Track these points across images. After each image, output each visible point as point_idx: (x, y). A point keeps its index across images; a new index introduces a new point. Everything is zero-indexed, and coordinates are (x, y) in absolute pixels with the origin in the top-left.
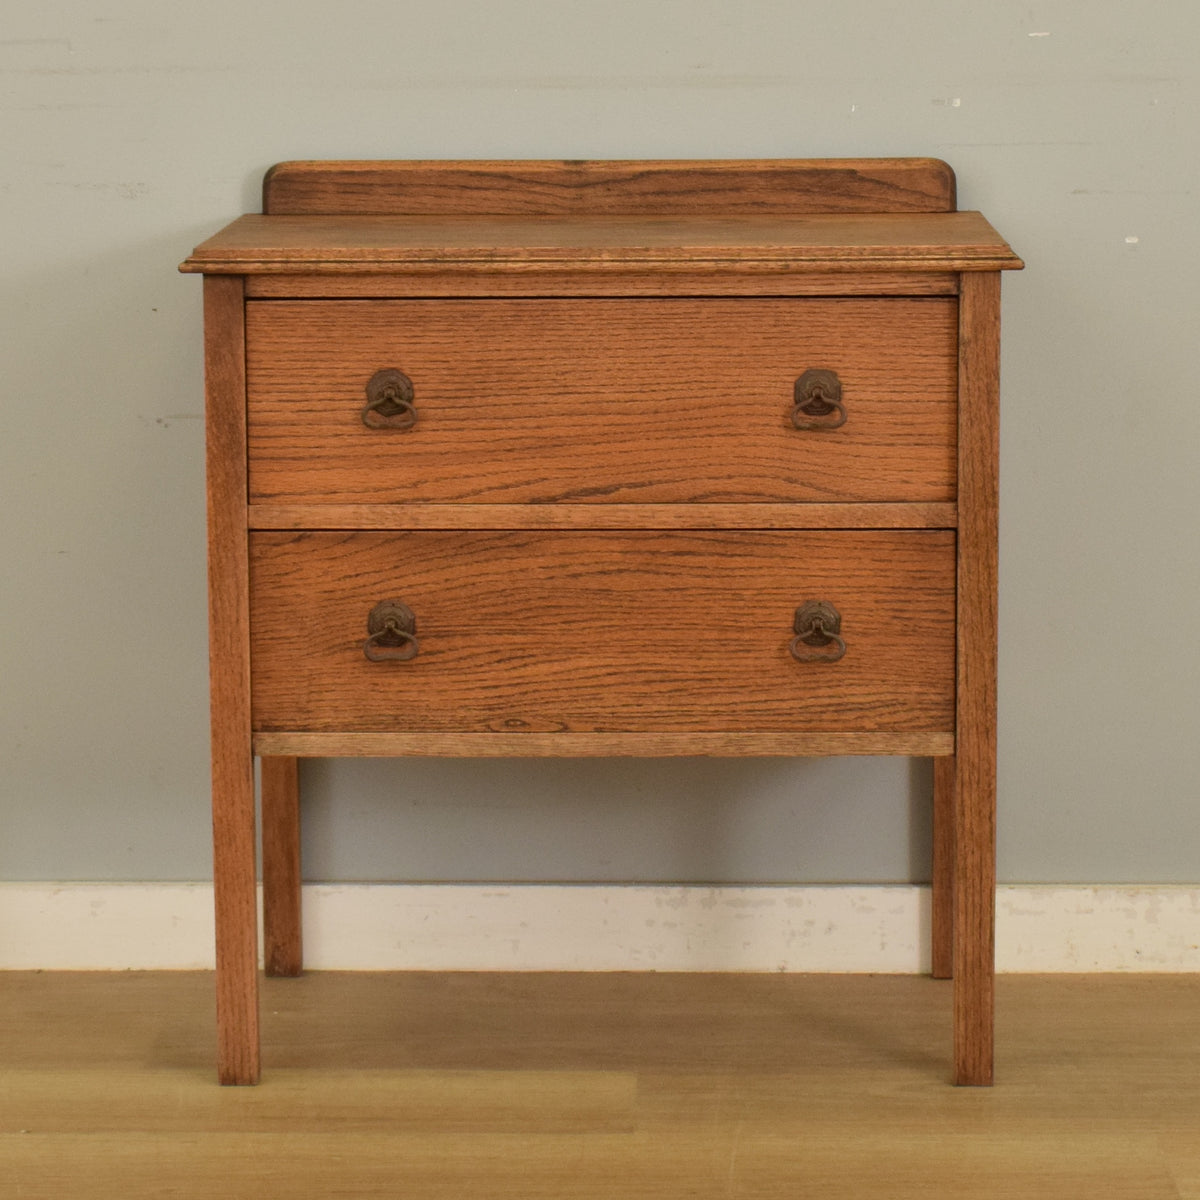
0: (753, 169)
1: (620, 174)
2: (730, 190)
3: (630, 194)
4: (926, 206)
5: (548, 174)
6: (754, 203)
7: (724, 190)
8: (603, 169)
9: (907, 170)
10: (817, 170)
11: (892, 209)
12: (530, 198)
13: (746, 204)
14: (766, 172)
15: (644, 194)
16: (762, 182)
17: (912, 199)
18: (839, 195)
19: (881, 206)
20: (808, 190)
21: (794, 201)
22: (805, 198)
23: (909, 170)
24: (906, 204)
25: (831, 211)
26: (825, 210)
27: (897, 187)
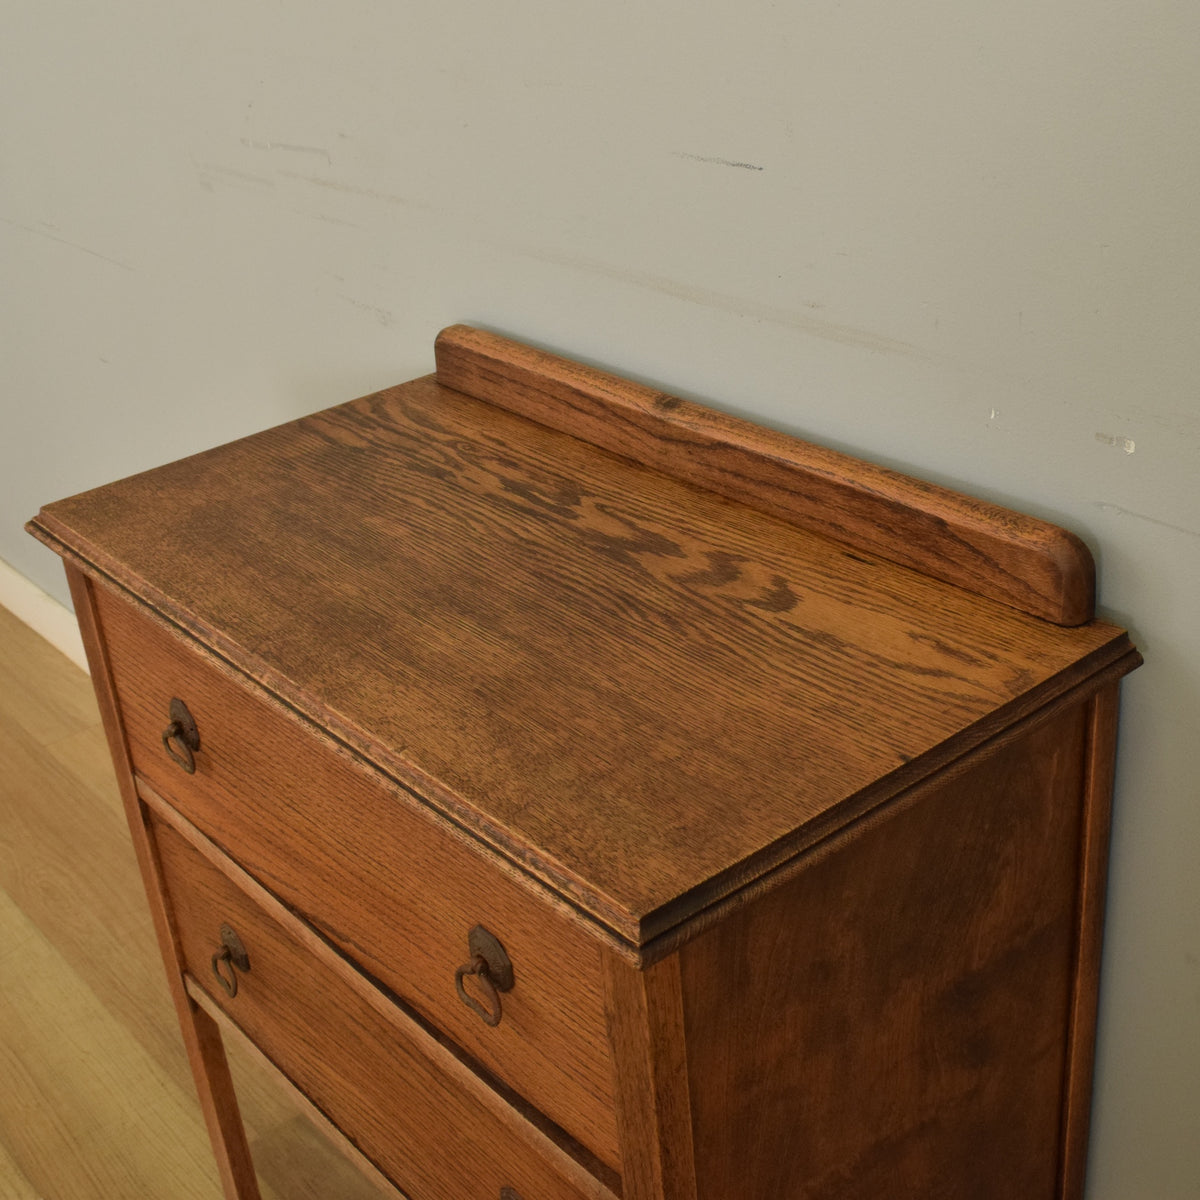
0: (830, 477)
1: (699, 436)
2: (807, 497)
3: (709, 465)
4: (1031, 606)
5: (636, 414)
6: (832, 524)
7: (799, 494)
8: (684, 426)
9: (1008, 544)
10: (899, 505)
11: (988, 592)
12: (624, 437)
13: (823, 522)
14: (845, 487)
15: (722, 470)
16: (839, 499)
17: (1014, 589)
18: (928, 549)
19: (974, 583)
20: (890, 529)
21: (874, 537)
22: (885, 539)
23: (1012, 546)
24: (1004, 592)
25: (915, 566)
26: (909, 563)
27: (996, 565)
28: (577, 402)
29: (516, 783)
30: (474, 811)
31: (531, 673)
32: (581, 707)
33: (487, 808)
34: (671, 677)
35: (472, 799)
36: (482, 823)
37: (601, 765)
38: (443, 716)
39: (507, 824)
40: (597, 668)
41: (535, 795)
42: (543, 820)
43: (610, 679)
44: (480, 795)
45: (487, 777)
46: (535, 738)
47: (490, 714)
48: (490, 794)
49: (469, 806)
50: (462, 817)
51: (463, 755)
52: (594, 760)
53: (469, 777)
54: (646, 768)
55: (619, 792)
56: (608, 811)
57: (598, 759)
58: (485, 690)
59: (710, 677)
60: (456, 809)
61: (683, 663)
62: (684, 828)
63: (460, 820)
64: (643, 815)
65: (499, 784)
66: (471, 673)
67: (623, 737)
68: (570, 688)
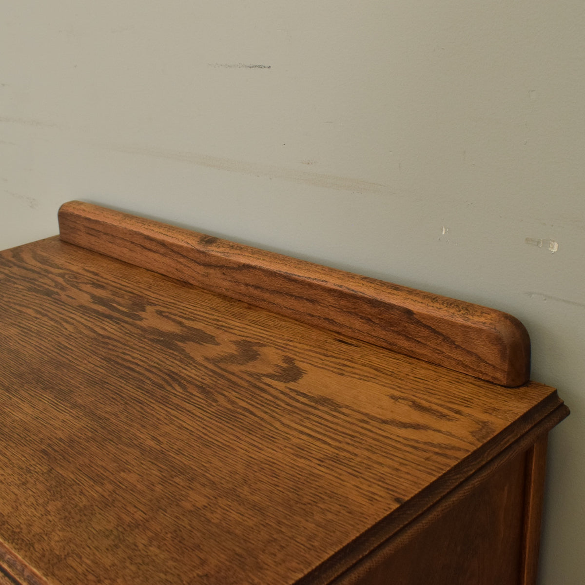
0: (324, 284)
1: (230, 261)
2: (307, 300)
3: (237, 282)
4: (481, 372)
5: (187, 250)
6: (326, 319)
7: (301, 298)
8: (219, 255)
9: (462, 326)
10: (377, 301)
11: (446, 364)
12: (179, 266)
13: (319, 317)
14: (335, 291)
15: (247, 285)
16: (331, 300)
17: (467, 360)
18: (399, 333)
19: (436, 357)
20: (369, 320)
21: (358, 327)
22: (366, 327)
23: (465, 327)
24: (460, 363)
25: (389, 347)
26: (384, 345)
27: (453, 342)
28: (147, 244)
29: (60, 534)
30: (20, 562)
31: (90, 434)
32: (127, 463)
33: (31, 559)
34: (203, 435)
35: (19, 550)
36: (26, 573)
37: (139, 515)
38: (11, 473)
39: (46, 575)
40: (143, 430)
41: (76, 545)
42: (80, 570)
43: (154, 438)
44: (27, 546)
45: (36, 529)
46: (84, 491)
47: (50, 471)
48: (36, 546)
49: (17, 558)
50: (10, 566)
51: (20, 508)
52: (132, 510)
53: (21, 529)
54: (176, 517)
55: (151, 540)
56: (139, 560)
57: (135, 510)
58: (50, 450)
59: (233, 435)
60: (6, 558)
61: (213, 424)
62: (206, 575)
63: (8, 570)
64: (171, 563)
65: (46, 535)
66: (41, 436)
67: (158, 488)
68: (121, 446)
